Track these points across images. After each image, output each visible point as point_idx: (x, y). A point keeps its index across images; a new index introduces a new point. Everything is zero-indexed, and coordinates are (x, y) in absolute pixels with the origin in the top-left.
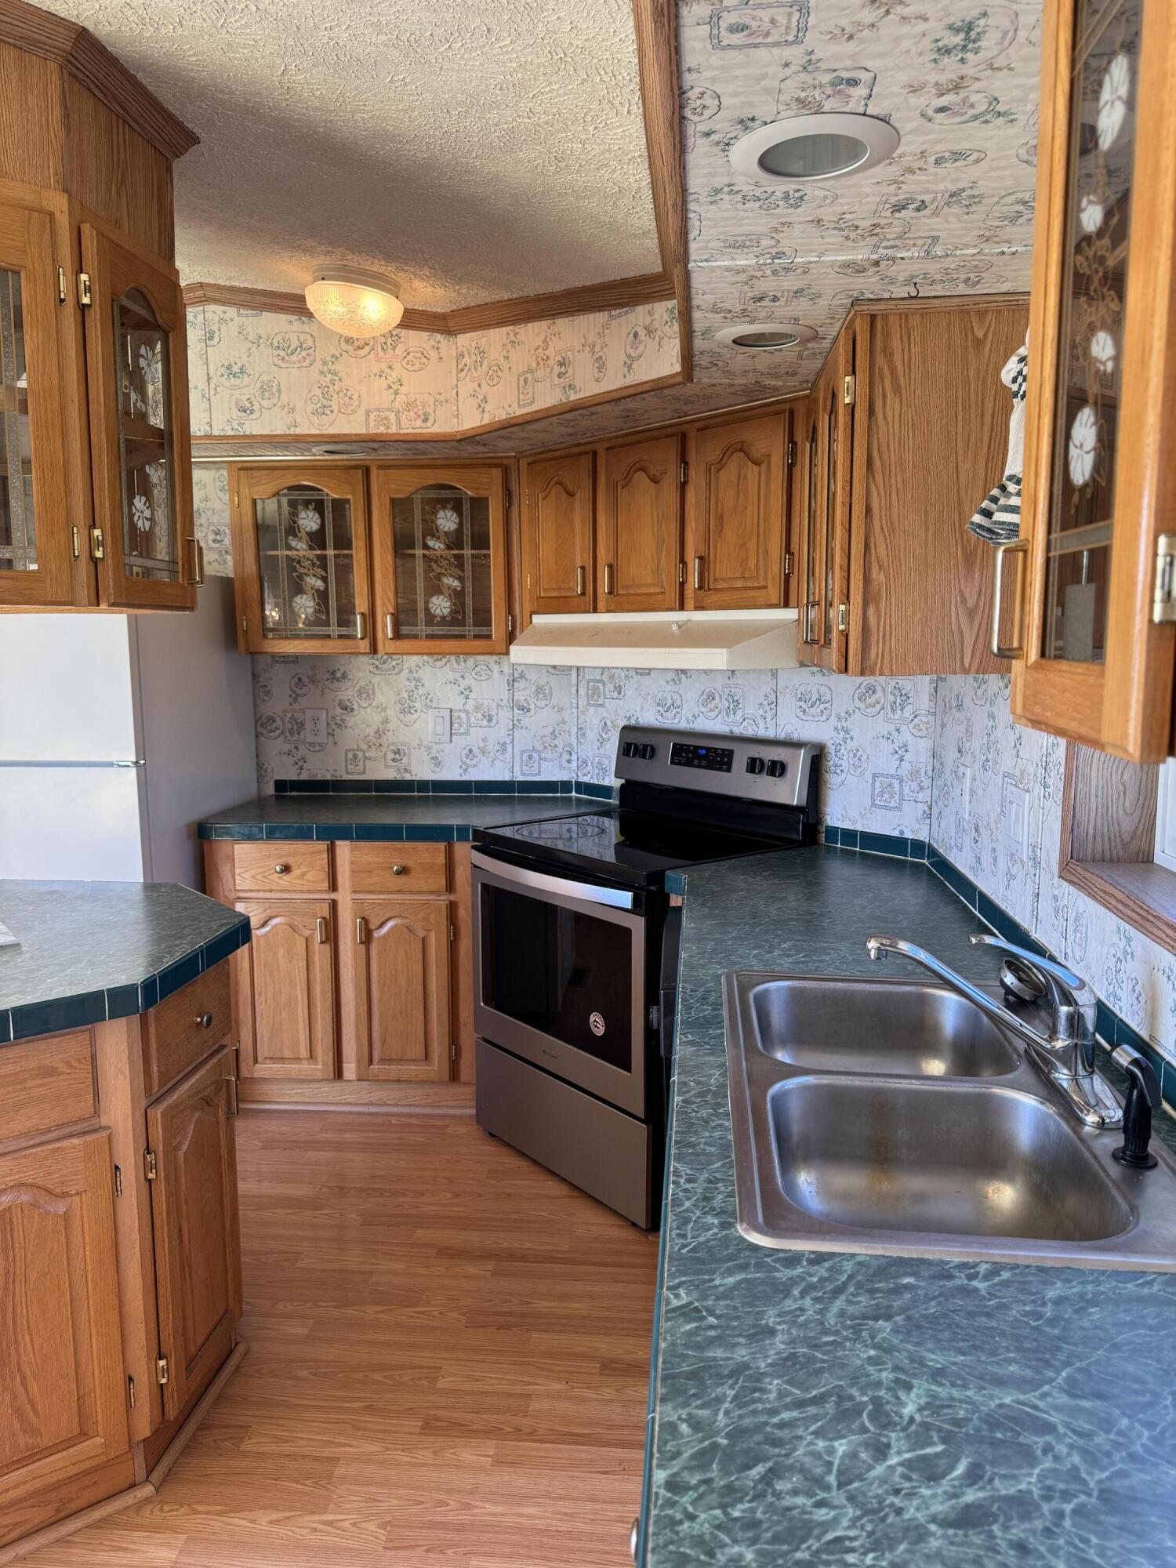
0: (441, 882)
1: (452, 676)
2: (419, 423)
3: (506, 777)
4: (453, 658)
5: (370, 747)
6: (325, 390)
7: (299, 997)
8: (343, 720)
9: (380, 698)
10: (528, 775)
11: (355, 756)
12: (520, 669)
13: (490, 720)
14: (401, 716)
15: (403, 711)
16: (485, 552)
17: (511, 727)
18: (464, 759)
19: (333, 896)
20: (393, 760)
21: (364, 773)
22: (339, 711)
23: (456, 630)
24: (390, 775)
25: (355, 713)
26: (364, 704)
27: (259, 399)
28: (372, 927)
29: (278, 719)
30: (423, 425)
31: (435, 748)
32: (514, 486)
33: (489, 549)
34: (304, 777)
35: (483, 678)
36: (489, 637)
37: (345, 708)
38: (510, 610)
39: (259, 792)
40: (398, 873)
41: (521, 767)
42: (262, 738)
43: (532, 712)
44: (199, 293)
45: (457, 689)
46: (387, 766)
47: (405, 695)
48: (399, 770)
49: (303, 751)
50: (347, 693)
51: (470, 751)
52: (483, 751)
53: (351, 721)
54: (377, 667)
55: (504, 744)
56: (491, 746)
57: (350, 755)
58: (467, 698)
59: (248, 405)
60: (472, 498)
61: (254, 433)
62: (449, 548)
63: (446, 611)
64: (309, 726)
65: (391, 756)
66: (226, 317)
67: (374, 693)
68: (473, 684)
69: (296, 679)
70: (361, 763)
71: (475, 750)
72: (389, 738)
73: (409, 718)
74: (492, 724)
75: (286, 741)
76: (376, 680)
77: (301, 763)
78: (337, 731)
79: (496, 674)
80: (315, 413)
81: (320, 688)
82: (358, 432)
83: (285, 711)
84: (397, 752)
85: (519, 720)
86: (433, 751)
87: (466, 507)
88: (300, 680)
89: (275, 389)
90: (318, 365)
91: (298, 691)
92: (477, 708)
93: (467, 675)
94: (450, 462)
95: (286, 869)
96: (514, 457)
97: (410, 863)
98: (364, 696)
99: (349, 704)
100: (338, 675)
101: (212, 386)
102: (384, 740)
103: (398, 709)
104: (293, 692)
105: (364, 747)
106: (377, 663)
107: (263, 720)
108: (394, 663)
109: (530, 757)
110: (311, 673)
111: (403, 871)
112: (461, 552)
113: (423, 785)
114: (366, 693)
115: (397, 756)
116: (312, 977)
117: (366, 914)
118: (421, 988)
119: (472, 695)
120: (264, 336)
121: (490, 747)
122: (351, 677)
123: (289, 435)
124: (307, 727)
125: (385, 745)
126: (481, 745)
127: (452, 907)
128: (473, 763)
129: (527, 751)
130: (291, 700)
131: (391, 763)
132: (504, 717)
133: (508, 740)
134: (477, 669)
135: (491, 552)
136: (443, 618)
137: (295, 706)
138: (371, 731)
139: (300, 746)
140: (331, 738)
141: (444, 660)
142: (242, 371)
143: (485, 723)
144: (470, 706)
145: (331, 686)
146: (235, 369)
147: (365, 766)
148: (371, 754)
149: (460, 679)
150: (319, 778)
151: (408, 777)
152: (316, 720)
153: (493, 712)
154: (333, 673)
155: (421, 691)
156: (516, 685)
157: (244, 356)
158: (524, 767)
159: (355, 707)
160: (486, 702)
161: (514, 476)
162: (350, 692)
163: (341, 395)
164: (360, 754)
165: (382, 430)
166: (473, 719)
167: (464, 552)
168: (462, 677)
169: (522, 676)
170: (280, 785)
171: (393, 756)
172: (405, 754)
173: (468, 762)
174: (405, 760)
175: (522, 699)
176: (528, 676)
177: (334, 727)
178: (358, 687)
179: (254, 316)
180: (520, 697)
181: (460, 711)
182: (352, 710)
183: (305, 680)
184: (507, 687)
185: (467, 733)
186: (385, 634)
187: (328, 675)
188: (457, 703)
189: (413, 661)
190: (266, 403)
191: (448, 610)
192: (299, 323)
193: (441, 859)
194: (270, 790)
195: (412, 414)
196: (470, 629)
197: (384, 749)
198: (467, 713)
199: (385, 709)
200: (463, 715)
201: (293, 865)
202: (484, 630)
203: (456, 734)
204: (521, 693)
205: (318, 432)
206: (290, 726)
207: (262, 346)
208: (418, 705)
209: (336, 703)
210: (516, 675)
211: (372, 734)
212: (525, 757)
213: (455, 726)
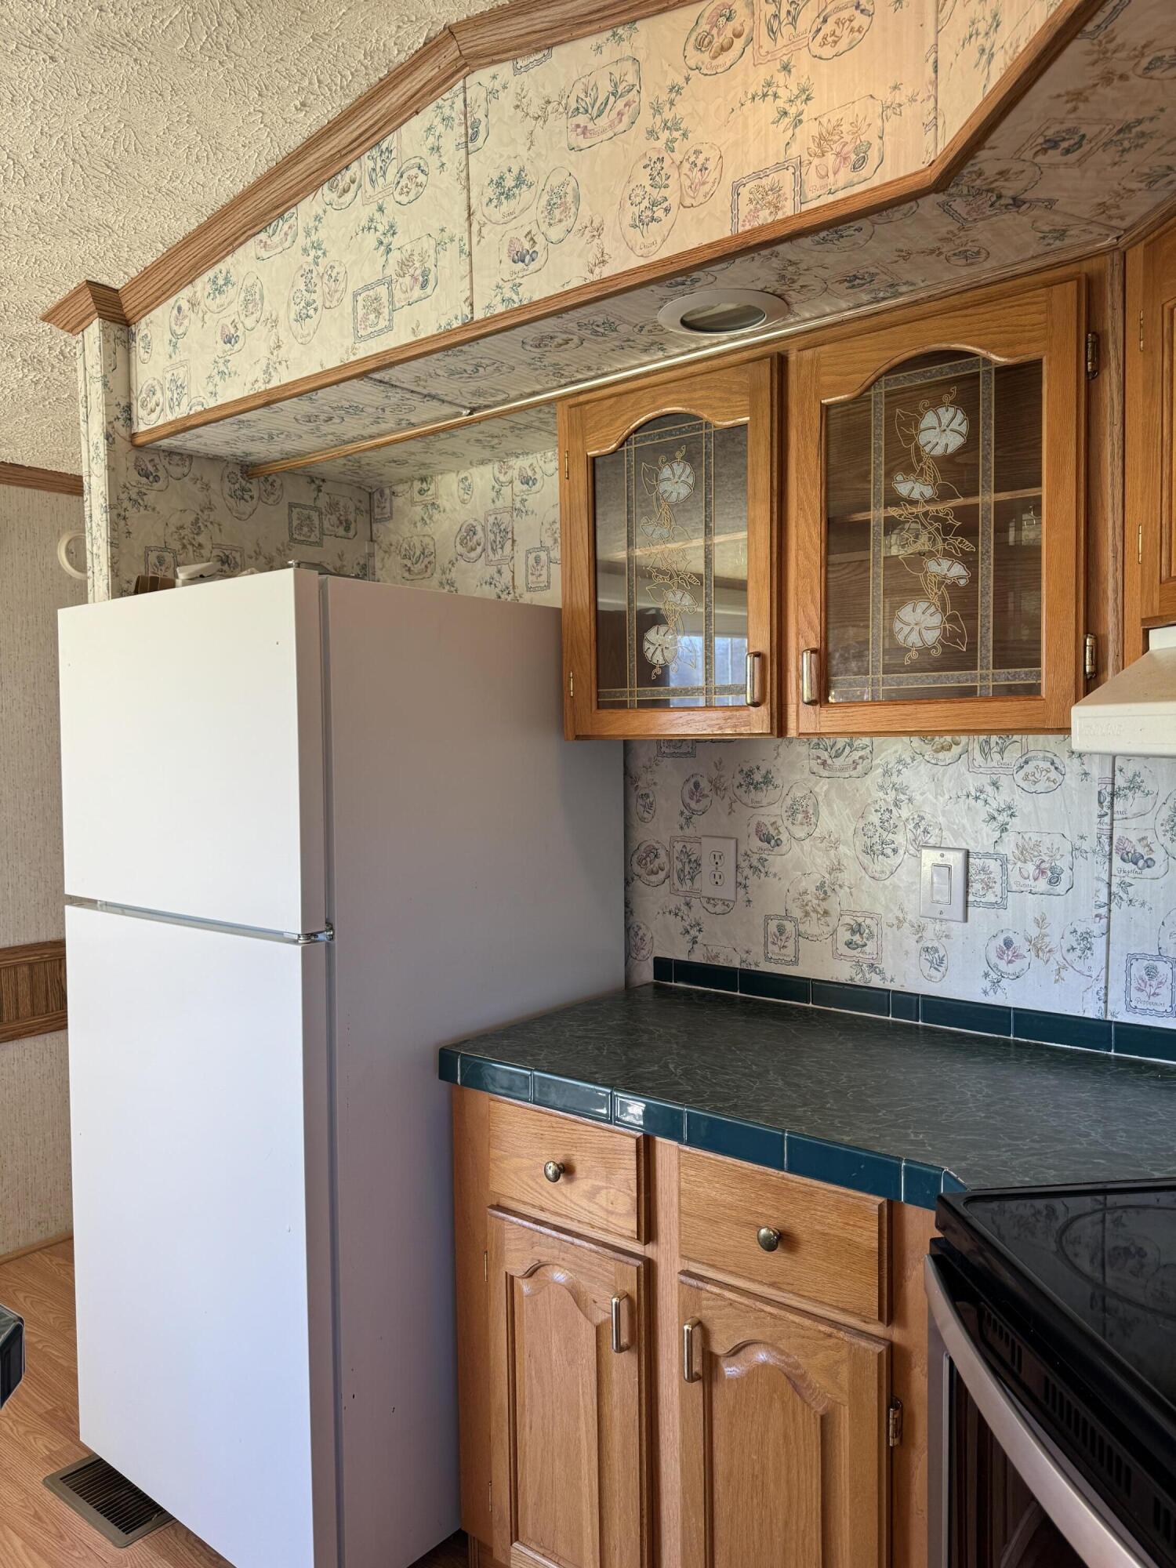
0: (870, 1297)
1: (972, 783)
2: (845, 175)
3: (1091, 1010)
4: (975, 743)
5: (807, 914)
6: (655, 168)
7: (584, 1443)
8: (762, 861)
9: (827, 822)
10: (1144, 1012)
11: (781, 930)
12: (1131, 768)
13: (1054, 880)
14: (866, 860)
15: (869, 851)
16: (1030, 493)
17: (1104, 899)
18: (994, 960)
19: (649, 1251)
20: (849, 944)
21: (795, 962)
22: (756, 843)
23: (954, 679)
24: (841, 972)
25: (784, 848)
26: (800, 832)
27: (544, 228)
28: (719, 1347)
29: (662, 852)
30: (855, 176)
31: (932, 929)
32: (1111, 322)
33: (1039, 484)
34: (698, 957)
35: (1040, 787)
36: (1032, 691)
37: (767, 839)
38: (1090, 621)
39: (628, 977)
40: (769, 1245)
41: (1127, 991)
42: (638, 884)
43: (1158, 869)
44: (451, 52)
45: (983, 811)
46: (837, 956)
47: (875, 818)
48: (858, 964)
49: (698, 912)
50: (772, 810)
51: (1008, 943)
52: (1038, 947)
53: (775, 863)
54: (824, 763)
55: (1086, 937)
56: (1057, 937)
57: (773, 926)
58: (1004, 829)
59: (527, 246)
60: (1002, 370)
61: (536, 298)
62: (944, 494)
63: (932, 637)
64: (707, 867)
65: (844, 935)
66: (497, 84)
67: (817, 813)
68: (1022, 803)
69: (691, 785)
70: (791, 944)
71: (1018, 942)
72: (840, 901)
73: (880, 865)
74: (1061, 888)
75: (674, 892)
76: (822, 787)
77: (694, 932)
78: (753, 881)
79: (1072, 781)
80: (640, 222)
81: (727, 801)
82: (716, 237)
83: (673, 840)
84: (857, 929)
85: (1124, 885)
86: (929, 934)
87: (987, 392)
88: (697, 785)
89: (570, 199)
90: (646, 119)
91: (693, 805)
92: (1023, 853)
93: (1004, 781)
94: (955, 301)
95: (565, 1170)
96: (1113, 249)
97: (799, 1227)
98: (800, 817)
99: (773, 832)
100: (758, 777)
101: (475, 227)
102: (832, 904)
103: (859, 847)
104: (686, 806)
105: (797, 913)
106: (825, 755)
107: (642, 852)
108: (856, 755)
109: (1151, 972)
110: (714, 774)
111: (781, 1240)
112: (971, 501)
113: (905, 1002)
114: (803, 812)
115: (857, 938)
116: (606, 1410)
117: (706, 1314)
118: (815, 1534)
119: (1016, 824)
120: (554, 98)
121: (1054, 941)
122: (778, 781)
123: (593, 284)
124: (703, 868)
125: (835, 914)
126: (1034, 932)
127: (894, 1361)
128: (1010, 969)
129: (1144, 956)
130: (683, 821)
131: (843, 949)
132: (1089, 876)
133: (1097, 928)
134: (1029, 768)
135: (1044, 492)
136: (925, 651)
137: (689, 832)
138: (809, 885)
139: (694, 902)
140: (741, 891)
141: (956, 750)
142: (520, 181)
143: (1042, 885)
144: (1008, 848)
145: (745, 799)
146: (509, 182)
147: (797, 951)
148: (811, 927)
149: (989, 789)
150: (722, 962)
151: (876, 982)
152: (717, 857)
153: (1063, 864)
154: (749, 774)
155: (905, 812)
156: (1119, 804)
157: (522, 150)
158: (1134, 994)
159: (784, 837)
160: (1047, 841)
161: (1111, 296)
162: (775, 809)
163: (686, 166)
164: (789, 926)
165: (765, 217)
166: (1014, 876)
167: (979, 500)
168: (995, 784)
169: (1134, 785)
170: (663, 967)
171: (848, 936)
172: (871, 935)
173: (1002, 965)
174: (871, 947)
175: (1133, 837)
176: (1149, 786)
177: (748, 872)
178: (789, 802)
179: (539, 62)
180: (1128, 831)
181: (987, 855)
182: (778, 843)
183: (704, 784)
184: (1096, 809)
185: (1000, 905)
186: (800, 694)
187: (739, 779)
188: (982, 838)
189: (893, 749)
190: (554, 233)
191: (936, 633)
192: (612, 44)
193: (868, 1236)
194: (646, 973)
195: (830, 158)
196: (986, 675)
197: (833, 920)
198: (1004, 862)
199: (835, 845)
200: (994, 866)
201: (579, 1168)
202: (1020, 676)
203: (977, 904)
204: (1133, 823)
205: (642, 262)
206: (680, 866)
207: (551, 117)
208: (900, 839)
209: (752, 829)
210: (1120, 781)
211: (812, 889)
212: (1138, 970)
213: (976, 887)
